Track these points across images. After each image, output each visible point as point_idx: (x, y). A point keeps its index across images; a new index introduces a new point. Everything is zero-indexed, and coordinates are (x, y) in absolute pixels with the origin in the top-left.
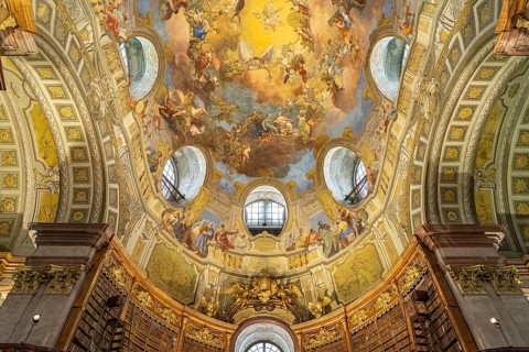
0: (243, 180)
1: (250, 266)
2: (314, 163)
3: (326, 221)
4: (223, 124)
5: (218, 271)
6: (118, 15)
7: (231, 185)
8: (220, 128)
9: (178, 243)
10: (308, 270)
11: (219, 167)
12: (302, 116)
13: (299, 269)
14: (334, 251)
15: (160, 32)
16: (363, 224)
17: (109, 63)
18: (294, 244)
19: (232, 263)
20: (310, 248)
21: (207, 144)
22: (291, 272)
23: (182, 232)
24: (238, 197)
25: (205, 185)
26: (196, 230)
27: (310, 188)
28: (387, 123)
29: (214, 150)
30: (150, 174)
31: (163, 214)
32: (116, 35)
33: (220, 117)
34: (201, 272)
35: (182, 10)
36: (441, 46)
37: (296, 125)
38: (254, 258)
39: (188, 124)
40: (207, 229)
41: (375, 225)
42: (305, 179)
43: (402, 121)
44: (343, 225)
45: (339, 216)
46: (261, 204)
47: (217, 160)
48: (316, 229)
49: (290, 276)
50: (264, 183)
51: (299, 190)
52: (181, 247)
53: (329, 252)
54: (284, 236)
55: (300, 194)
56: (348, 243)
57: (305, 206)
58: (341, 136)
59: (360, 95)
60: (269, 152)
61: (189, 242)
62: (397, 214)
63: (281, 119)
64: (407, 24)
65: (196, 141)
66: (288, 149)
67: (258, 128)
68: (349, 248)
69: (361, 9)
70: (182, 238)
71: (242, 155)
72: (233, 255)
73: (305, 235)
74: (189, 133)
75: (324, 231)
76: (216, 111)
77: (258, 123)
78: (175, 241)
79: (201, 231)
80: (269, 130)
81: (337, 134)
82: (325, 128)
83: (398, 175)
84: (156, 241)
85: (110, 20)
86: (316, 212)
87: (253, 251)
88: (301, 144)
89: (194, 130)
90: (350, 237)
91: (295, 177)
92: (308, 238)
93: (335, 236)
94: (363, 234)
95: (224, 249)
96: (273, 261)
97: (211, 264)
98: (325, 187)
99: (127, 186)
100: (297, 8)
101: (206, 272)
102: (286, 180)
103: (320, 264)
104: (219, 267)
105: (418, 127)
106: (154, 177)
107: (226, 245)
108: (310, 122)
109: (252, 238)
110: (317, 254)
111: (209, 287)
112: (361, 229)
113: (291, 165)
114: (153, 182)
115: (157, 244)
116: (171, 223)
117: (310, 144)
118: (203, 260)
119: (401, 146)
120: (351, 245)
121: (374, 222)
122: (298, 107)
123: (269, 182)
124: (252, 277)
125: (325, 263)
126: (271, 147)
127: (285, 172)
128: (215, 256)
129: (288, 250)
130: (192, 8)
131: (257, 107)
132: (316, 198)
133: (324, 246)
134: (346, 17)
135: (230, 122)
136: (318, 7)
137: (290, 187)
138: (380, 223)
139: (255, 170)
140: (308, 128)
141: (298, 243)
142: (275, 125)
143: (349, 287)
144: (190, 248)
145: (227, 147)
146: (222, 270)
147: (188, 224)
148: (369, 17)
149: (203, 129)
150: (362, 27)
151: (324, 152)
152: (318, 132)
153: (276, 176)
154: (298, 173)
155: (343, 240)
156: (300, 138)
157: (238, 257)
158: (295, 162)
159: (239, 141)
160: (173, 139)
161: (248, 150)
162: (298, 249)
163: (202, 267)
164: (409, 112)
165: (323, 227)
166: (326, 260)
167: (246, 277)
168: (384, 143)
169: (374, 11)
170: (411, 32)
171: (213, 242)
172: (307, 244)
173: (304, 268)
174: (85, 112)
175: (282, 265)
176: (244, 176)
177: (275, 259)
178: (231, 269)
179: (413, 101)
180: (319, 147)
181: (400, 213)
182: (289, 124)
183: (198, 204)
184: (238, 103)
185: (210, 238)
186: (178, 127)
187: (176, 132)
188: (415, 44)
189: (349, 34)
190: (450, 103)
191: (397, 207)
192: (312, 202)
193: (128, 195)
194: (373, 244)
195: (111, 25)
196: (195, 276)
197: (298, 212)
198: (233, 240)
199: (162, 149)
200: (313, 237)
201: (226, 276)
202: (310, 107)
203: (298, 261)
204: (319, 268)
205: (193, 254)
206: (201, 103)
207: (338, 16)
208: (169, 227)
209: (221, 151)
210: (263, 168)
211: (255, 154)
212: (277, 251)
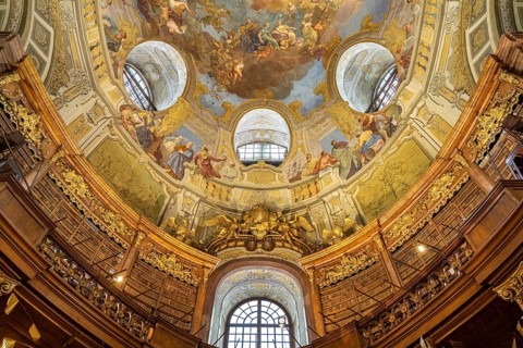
0: (234, 101)
1: (240, 199)
2: (324, 74)
3: (340, 138)
4: (210, 29)
5: (198, 199)
7: (218, 104)
8: (206, 34)
9: (141, 151)
10: (320, 199)
11: (203, 80)
12: (307, 21)
13: (307, 201)
16: (394, 123)
18: (299, 173)
19: (216, 194)
20: (321, 174)
21: (189, 48)
22: (297, 205)
23: (149, 140)
24: (229, 119)
25: (185, 95)
26: (169, 145)
27: (319, 105)
29: (197, 58)
30: (108, 52)
31: (123, 108)
33: (206, 20)
34: (173, 195)
37: (299, 33)
38: (246, 192)
39: (165, 15)
40: (184, 148)
41: (413, 116)
42: (313, 95)
44: (366, 136)
45: (360, 127)
46: (257, 146)
47: (201, 71)
48: (329, 149)
49: (295, 210)
50: (260, 106)
51: (305, 110)
52: (146, 158)
53: (348, 171)
54: (284, 168)
55: (306, 114)
56: (373, 153)
57: (313, 127)
58: (358, 31)
60: (268, 68)
61: (159, 156)
62: (447, 82)
63: (281, 29)
65: (173, 40)
66: (291, 64)
67: (252, 41)
68: (378, 159)
70: (148, 147)
71: (233, 71)
72: (218, 186)
73: (314, 160)
74: (166, 28)
75: (340, 151)
76: (201, 12)
77: (253, 34)
78: (138, 146)
79: (176, 149)
80: (266, 43)
81: (352, 28)
82: (336, 29)
84: (108, 133)
86: (329, 131)
87: (245, 183)
88: (306, 55)
89: (172, 26)
91: (299, 95)
92: (319, 163)
93: (355, 153)
94: (395, 135)
95: (206, 176)
96: (271, 196)
97: (188, 190)
98: (339, 98)
99: (69, 44)
101: (180, 197)
102: (288, 101)
103: (335, 190)
104: (198, 196)
106: (114, 58)
107: (208, 172)
108: (319, 27)
109: (244, 168)
110: (332, 178)
111: (182, 214)
112: (391, 129)
113: (295, 83)
114: (110, 62)
115: (108, 138)
116: (134, 124)
117: (318, 53)
118: (177, 182)
120: (379, 155)
121: (411, 112)
122: (302, 11)
123: (267, 105)
124: (244, 213)
125: (341, 187)
126: (269, 63)
127: (287, 91)
128: (193, 181)
129: (291, 181)
131: (252, 14)
132: (327, 115)
133: (340, 167)
135: (219, 29)
137: (293, 108)
138: (420, 110)
139: (250, 90)
140: (314, 34)
141: (305, 171)
142: (275, 36)
143: (380, 203)
144: (159, 163)
145: (214, 59)
146: (203, 200)
147: (159, 134)
149: (184, 28)
151: (337, 57)
152: (328, 36)
153: (276, 97)
154: (303, 90)
155: (368, 152)
156: (305, 49)
157: (225, 189)
158: (299, 78)
159: (229, 54)
160: (143, 25)
161: (242, 66)
162: (304, 179)
163: (174, 189)
165: (336, 146)
166: (346, 182)
167: (235, 211)
171: (192, 165)
172: (317, 169)
173: (314, 198)
175: (284, 198)
176: (235, 96)
177: (275, 192)
178: (216, 200)
180: (328, 54)
181: (452, 78)
182: (292, 34)
183: (174, 116)
184: (229, 7)
185: (189, 159)
186: (151, 13)
187: (148, 18)
191: (447, 74)
192: (323, 120)
193: (69, 57)
194: (413, 139)
196: (163, 197)
197: (304, 135)
198: (219, 168)
199: (126, 29)
200: (324, 160)
201: (207, 208)
202: (317, 8)
203: (305, 192)
204: (335, 194)
205: (163, 171)
208: (130, 127)
209: (206, 62)
210: (258, 88)
211: (250, 71)
212: (277, 183)
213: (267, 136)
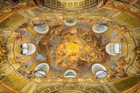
0: (37, 43)
1: (10, 46)
2: (43, 60)
3: (28, 67)
4: (52, 38)
5: (9, 35)
6: (83, 21)
7: (36, 40)
8: (51, 37)
9: (22, 24)
10: (11, 65)
11: (41, 37)
12: (54, 56)
13: (10, 62)
14: (19, 72)
15: (75, 28)
16: (31, 78)
17: (75, 17)
18: (19, 59)
19: (11, 40)
20: (18, 64)
21: (48, 34)
22: (9, 59)
23: (25, 25)
24: (33, 41)
25: (38, 33)
26: (25, 29)
27: (37, 61)
28: (59, 77)
29: (46, 36)
30: (45, 20)
31: (33, 21)
32: (79, 20)
33: (54, 38)
34: (10, 30)
35: (77, 32)
36: (81, 84)
37: (52, 55)
38: (13, 47)
39: (54, 30)
40: (24, 32)
41: (33, 82)
42: (39, 59)
43: (61, 80)
44: (29, 72)
45: (31, 70)
46: (27, 47)
47: (43, 36)
48: (25, 64)
49: (7, 59)
50: (36, 48)
52: (20, 24)
53: (19, 70)
54: (21, 55)
55: (34, 58)
56: (24, 75)
57: (31, 60)
58: (52, 66)
59: (62, 69)
60: (45, 49)
61: (21, 27)
62: (39, 87)
63: (52, 51)
64: (80, 76)
65: (49, 31)
66: (45, 54)
67: (50, 46)
68: (22, 76)
69: (78, 66)
70: (23, 25)
71: (44, 42)
72: (14, 40)
73: (22, 62)
74: (51, 30)
75: (25, 67)
76: (55, 37)
77: (51, 46)
78: (23, 23)
79: (24, 31)
80: (50, 49)
81: (52, 65)
82: (52, 62)
83: (49, 84)
84: (25, 17)
85: (83, 19)
86: (30, 64)
87: (15, 46)
88: (47, 57)
89: (52, 32)
90: (26, 75)
91: (39, 56)
92: (22, 63)
93: (24, 71)
94: (28, 79)
95: (17, 37)
96: (12, 53)
97: (12, 33)
98: (38, 65)
99: (46, 13)
100: (75, 53)
101: (9, 32)
102: (38, 54)
103: (14, 68)
104: (10, 36)
105: (63, 85)
106: (44, 20)
107: (18, 38)
108: (53, 58)
109: (20, 46)
110: (17, 67)
111: (3, 32)
112: (29, 78)
113: (42, 55)
114: (43, 20)
115: (24, 17)
116: (29, 23)
117: (48, 59)
119: (56, 82)
120: (23, 76)
121: (33, 81)
122: (55, 55)
123: (37, 49)
124: (5, 47)
125: (14, 70)
126: (46, 49)
127: (40, 53)
128: (14, 34)
129: (16, 57)
130: (77, 34)
131: (55, 46)
132: (34, 63)
133: (20, 68)
134: (76, 63)
135: (52, 40)
136: (76, 57)
137: (36, 55)
138: (34, 83)
139: (40, 46)
140: (51, 58)
141: (19, 60)
142: (51, 50)
144: (19, 27)
145: (46, 39)
146: (9, 37)
147: (27, 27)
148: (78, 68)
149: (52, 33)
150: (75, 67)
151: (46, 63)
152: (51, 60)
153: (39, 51)
154: (40, 57)
155: (24, 74)
156: (49, 56)
157: (13, 42)
158: (43, 56)
159: (47, 42)
160: (52, 26)
161: (45, 44)
162: (17, 60)
163: (11, 30)
164: (64, 81)
165: (26, 66)
166: (16, 70)
167: (6, 45)
168: (54, 77)
169: (79, 69)
170: (79, 77)
171: (20, 34)
172: (20, 63)
173: (11, 63)
174: (70, 9)
175: (11, 56)
176: (38, 43)
177: (13, 54)
178: (9, 39)
179: (66, 81)
180: (47, 61)
181: (40, 88)
182: (51, 53)
183: (33, 31)
184: (56, 42)
185: (21, 33)
186: (54, 28)
187: (53, 27)
188: (78, 78)
189: (73, 64)
190: (73, 91)
191: (41, 87)
193: (43, 13)
194: (27, 84)
195: (82, 19)
196: (8, 28)
197: (29, 58)
198: (19, 40)
199: (50, 23)
200: (22, 64)
201: (6, 38)
202: (56, 58)
203: (13, 61)
204: (12, 68)
205: (17, 28)
206: (57, 34)
207: (75, 62)
208: (28, 22)
209: (45, 37)
210: (40, 48)
211: (44, 46)
212: (15, 53)
213: (30, 49)
